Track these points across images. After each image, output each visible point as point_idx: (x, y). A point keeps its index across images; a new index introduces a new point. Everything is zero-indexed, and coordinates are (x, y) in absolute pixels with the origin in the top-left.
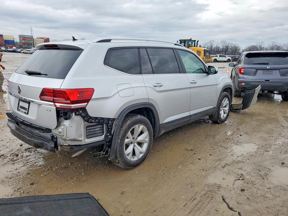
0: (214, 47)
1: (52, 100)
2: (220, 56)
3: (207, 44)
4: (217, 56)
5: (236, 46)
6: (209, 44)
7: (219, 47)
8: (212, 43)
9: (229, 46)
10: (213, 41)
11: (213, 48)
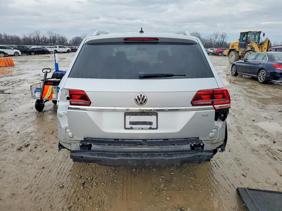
0: (40, 37)
1: (210, 103)
2: (60, 47)
3: (33, 35)
4: (57, 47)
5: (63, 37)
6: (35, 34)
7: (46, 38)
8: (38, 33)
9: (57, 37)
10: (39, 31)
11: (40, 39)
